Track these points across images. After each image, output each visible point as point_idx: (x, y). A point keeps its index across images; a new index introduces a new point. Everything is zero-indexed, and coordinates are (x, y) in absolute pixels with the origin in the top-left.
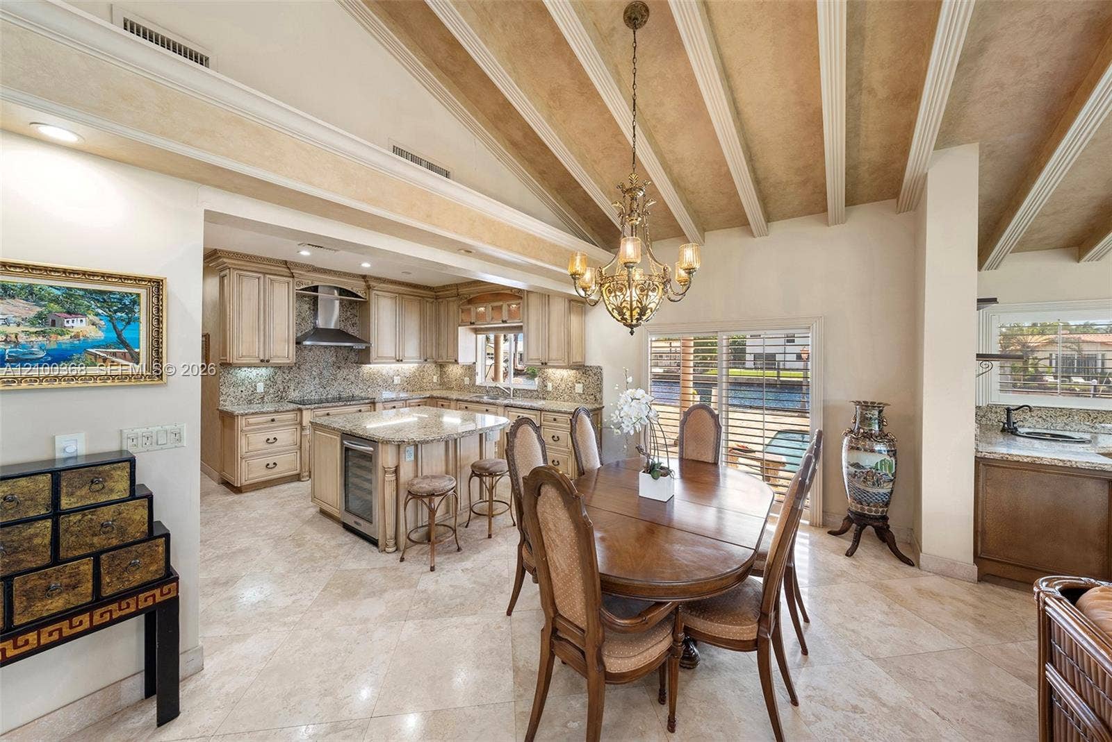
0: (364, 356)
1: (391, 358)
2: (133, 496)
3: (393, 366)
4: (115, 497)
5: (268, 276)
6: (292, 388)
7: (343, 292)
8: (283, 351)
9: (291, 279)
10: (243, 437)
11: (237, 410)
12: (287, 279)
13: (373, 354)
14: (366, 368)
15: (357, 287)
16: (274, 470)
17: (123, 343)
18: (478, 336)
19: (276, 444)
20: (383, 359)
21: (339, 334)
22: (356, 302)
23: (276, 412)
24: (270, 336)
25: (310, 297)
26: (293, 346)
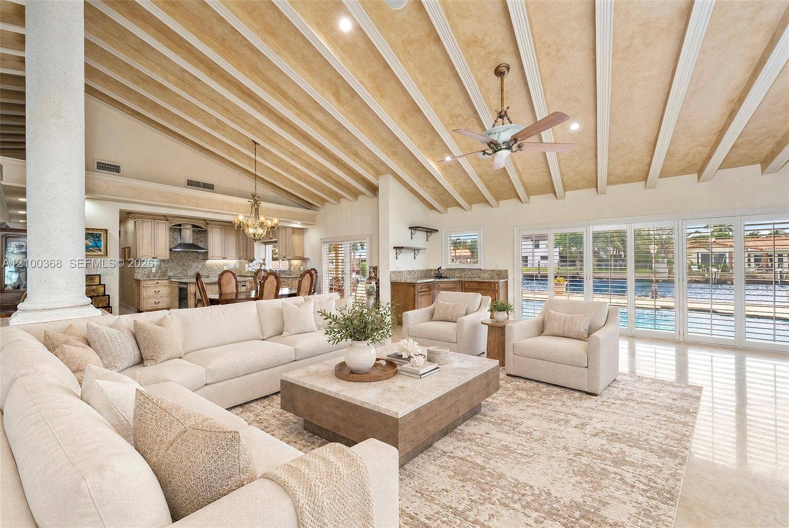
0: (205, 256)
1: (220, 257)
2: (100, 284)
3: (221, 261)
4: (96, 284)
5: (156, 221)
6: (169, 270)
7: (194, 226)
8: (164, 254)
9: (167, 222)
10: (144, 290)
11: (141, 279)
12: (164, 221)
13: (210, 255)
14: (208, 262)
15: (202, 224)
16: (158, 305)
17: (97, 246)
18: (267, 246)
19: (159, 293)
20: (214, 258)
21: (193, 246)
22: (202, 230)
23: (159, 279)
24: (157, 247)
25: (177, 229)
26: (168, 252)
